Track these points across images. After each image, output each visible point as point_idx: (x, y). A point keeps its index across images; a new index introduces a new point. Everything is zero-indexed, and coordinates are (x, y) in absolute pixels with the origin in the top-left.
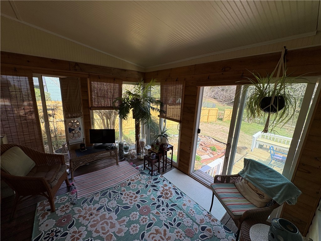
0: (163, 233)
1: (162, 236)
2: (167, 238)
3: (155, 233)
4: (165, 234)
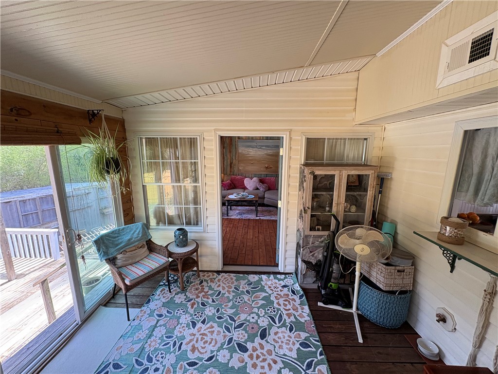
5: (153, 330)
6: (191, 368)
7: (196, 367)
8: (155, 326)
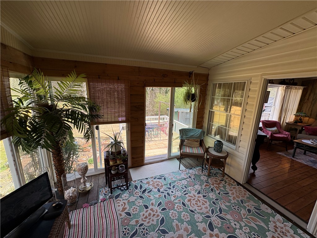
0: (190, 198)
1: (192, 199)
2: (194, 196)
3: (190, 202)
4: (191, 197)
5: (183, 180)
6: (182, 204)
7: (184, 206)
8: (185, 179)
